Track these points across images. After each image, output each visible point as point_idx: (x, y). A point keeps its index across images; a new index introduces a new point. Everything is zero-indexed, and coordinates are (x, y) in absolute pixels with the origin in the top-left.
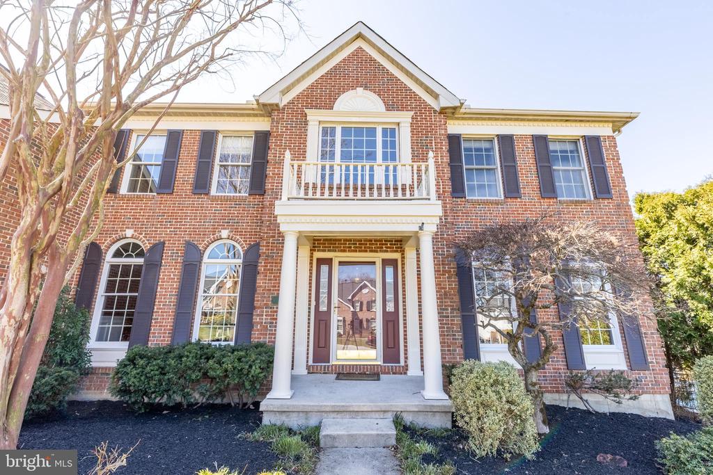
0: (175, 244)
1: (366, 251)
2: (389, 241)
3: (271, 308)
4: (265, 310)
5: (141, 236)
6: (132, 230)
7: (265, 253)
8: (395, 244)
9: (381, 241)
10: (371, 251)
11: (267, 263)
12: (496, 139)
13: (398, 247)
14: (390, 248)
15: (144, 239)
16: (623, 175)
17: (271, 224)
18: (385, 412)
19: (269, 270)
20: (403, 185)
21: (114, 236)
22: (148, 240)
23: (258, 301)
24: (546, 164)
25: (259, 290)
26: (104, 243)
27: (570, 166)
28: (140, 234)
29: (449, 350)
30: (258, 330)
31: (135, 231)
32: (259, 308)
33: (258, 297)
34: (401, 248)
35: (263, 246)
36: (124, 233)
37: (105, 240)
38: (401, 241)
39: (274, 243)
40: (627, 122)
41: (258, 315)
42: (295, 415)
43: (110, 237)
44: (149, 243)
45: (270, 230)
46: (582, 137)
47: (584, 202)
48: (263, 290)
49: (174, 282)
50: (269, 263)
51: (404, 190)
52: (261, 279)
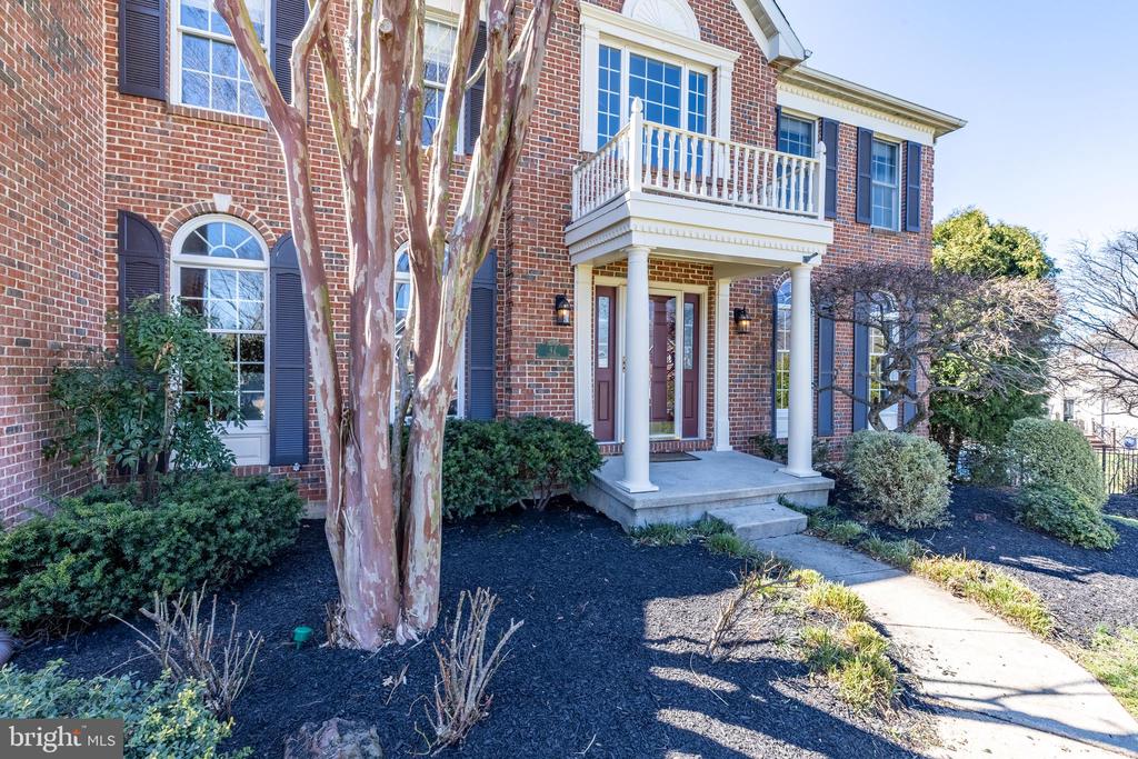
0: (332, 236)
1: (667, 280)
2: (697, 267)
3: (536, 363)
4: (527, 365)
5: (252, 213)
6: (229, 197)
7: (520, 271)
8: (704, 273)
9: (686, 265)
10: (674, 280)
11: (526, 289)
12: (817, 123)
13: (707, 278)
14: (697, 277)
15: (259, 219)
16: (933, 203)
17: (528, 219)
18: (768, 496)
19: (530, 300)
20: (719, 179)
21: (185, 206)
22: (271, 224)
23: (516, 351)
24: (866, 175)
25: (516, 334)
26: (162, 219)
27: (883, 180)
28: (247, 207)
29: (757, 419)
30: (520, 397)
31: (235, 199)
32: (518, 362)
33: (516, 345)
34: (711, 278)
35: (518, 259)
36: (208, 201)
37: (163, 212)
38: (712, 268)
39: (534, 255)
40: (951, 131)
41: (518, 374)
42: (674, 509)
43: (174, 207)
44: (274, 230)
45: (528, 230)
46: (904, 141)
47: (890, 233)
48: (522, 334)
49: (342, 312)
50: (530, 288)
51: (720, 187)
52: (519, 316)
